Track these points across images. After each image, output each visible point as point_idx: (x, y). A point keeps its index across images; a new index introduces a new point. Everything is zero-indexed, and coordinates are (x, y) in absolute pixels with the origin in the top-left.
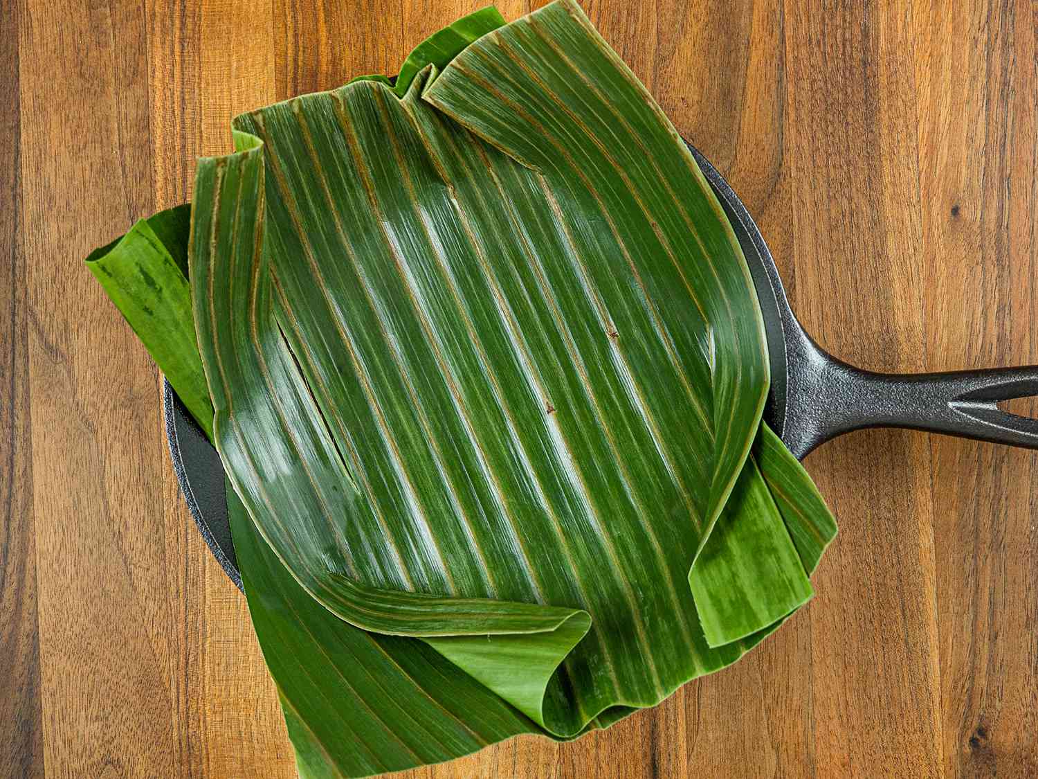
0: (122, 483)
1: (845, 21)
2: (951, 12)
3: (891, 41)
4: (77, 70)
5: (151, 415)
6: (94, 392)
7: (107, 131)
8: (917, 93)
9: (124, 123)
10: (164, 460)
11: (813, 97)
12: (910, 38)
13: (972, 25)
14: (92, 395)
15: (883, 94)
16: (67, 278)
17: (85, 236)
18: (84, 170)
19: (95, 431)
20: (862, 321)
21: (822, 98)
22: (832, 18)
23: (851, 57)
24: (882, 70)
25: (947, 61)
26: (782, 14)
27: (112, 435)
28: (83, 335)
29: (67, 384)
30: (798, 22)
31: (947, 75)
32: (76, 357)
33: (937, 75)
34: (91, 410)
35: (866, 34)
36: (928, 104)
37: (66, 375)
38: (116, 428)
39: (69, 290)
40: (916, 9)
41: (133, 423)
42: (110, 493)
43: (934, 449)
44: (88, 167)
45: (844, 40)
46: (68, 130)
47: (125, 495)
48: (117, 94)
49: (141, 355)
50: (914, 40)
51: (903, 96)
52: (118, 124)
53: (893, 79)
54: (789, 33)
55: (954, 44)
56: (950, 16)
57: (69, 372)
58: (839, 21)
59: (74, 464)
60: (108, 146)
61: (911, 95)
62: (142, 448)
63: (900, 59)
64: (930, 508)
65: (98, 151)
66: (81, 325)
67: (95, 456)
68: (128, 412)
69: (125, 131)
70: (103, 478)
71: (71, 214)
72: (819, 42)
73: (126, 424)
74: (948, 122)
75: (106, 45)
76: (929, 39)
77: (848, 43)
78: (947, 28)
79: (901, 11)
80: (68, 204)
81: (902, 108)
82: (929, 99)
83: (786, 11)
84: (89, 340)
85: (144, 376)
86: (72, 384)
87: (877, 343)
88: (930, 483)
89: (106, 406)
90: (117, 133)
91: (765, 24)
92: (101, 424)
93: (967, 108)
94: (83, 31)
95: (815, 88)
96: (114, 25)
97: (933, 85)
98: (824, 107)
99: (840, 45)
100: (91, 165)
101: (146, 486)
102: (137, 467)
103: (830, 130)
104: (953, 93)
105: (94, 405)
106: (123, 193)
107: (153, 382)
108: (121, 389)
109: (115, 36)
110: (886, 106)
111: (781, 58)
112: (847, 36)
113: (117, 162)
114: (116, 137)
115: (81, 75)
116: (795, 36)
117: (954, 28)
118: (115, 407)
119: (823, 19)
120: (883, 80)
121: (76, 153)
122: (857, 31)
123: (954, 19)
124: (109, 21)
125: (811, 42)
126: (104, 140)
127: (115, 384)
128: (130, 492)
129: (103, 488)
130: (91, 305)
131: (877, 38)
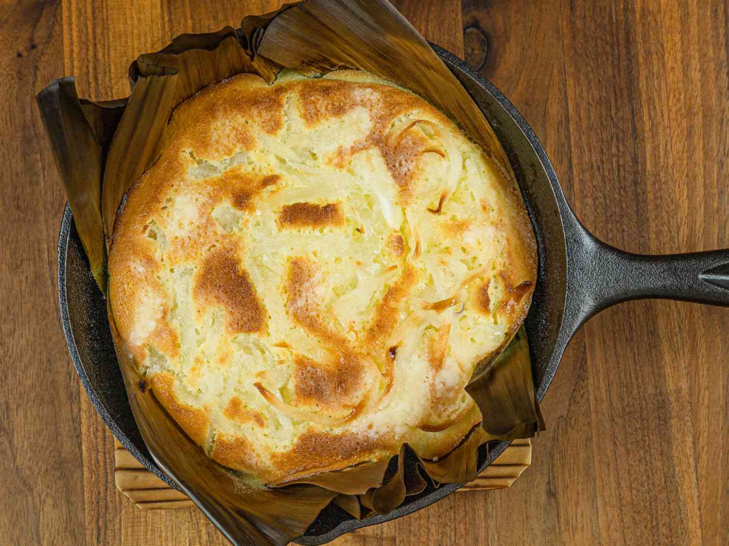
0: (53, 531)
1: (619, 151)
2: (701, 142)
3: (656, 165)
4: (15, 203)
5: (76, 475)
6: (30, 458)
7: (39, 250)
8: (678, 206)
9: (52, 245)
10: (87, 511)
11: (596, 210)
12: (670, 162)
13: (719, 151)
14: (29, 461)
15: (651, 207)
16: (8, 368)
17: (22, 334)
18: (21, 282)
19: (31, 490)
20: (640, 387)
21: (603, 211)
22: (609, 149)
23: (625, 178)
24: (649, 188)
25: (700, 180)
26: (570, 147)
27: (45, 493)
28: (21, 413)
29: (9, 452)
30: (582, 153)
31: (700, 191)
32: (15, 430)
33: (693, 193)
34: (28, 472)
35: (635, 160)
36: (686, 214)
37: (8, 445)
38: (48, 487)
39: (9, 377)
40: (674, 140)
41: (61, 483)
42: (43, 539)
43: (700, 486)
44: (24, 279)
45: (619, 166)
46: (8, 252)
47: (56, 540)
48: (46, 221)
49: (67, 428)
50: (674, 164)
51: (667, 208)
52: (48, 245)
53: (658, 194)
54: (575, 161)
55: (704, 167)
56: (701, 145)
57: (10, 442)
58: (614, 150)
59: (14, 515)
60: (40, 262)
61: (673, 207)
62: (69, 503)
63: (663, 180)
64: (699, 534)
65: (32, 268)
66: (19, 405)
67: (31, 508)
68: (57, 474)
69: (53, 251)
70: (38, 526)
71: (11, 317)
72: (599, 168)
73: (56, 483)
74: (702, 227)
75: (37, 183)
76: (685, 163)
77: (621, 168)
78: (699, 155)
79: (662, 142)
80: (8, 309)
81: (666, 217)
82: (686, 210)
83: (572, 144)
84: (26, 417)
85: (69, 444)
86: (12, 451)
87: (652, 403)
88: (699, 514)
89: (40, 469)
90: (46, 252)
91: (556, 154)
92: (36, 483)
93: (716, 216)
94: (20, 173)
95: (597, 203)
96: (44, 168)
97: (690, 198)
98: (604, 218)
99: (616, 170)
100: (27, 278)
101: (73, 533)
102: (65, 517)
103: (610, 236)
104: (706, 203)
105: (30, 468)
106: (52, 300)
107: (77, 449)
108: (52, 456)
109: (44, 177)
110: (654, 217)
111: (570, 180)
112: (621, 162)
113: (47, 275)
114: (46, 256)
115: (18, 208)
116: (580, 163)
117: (705, 153)
118: (47, 470)
119: (602, 150)
120: (651, 196)
121: (15, 268)
122: (629, 158)
123: (704, 147)
124: (40, 165)
125: (592, 167)
126: (37, 258)
127: (47, 451)
128: (60, 538)
129: (38, 535)
130: (27, 389)
131: (645, 163)
